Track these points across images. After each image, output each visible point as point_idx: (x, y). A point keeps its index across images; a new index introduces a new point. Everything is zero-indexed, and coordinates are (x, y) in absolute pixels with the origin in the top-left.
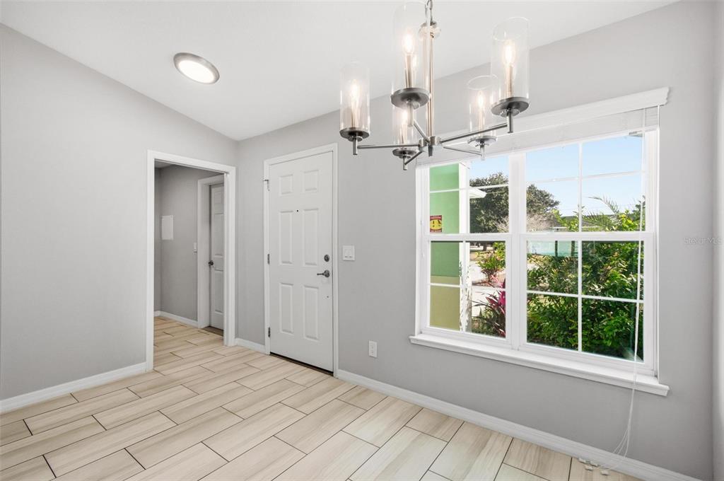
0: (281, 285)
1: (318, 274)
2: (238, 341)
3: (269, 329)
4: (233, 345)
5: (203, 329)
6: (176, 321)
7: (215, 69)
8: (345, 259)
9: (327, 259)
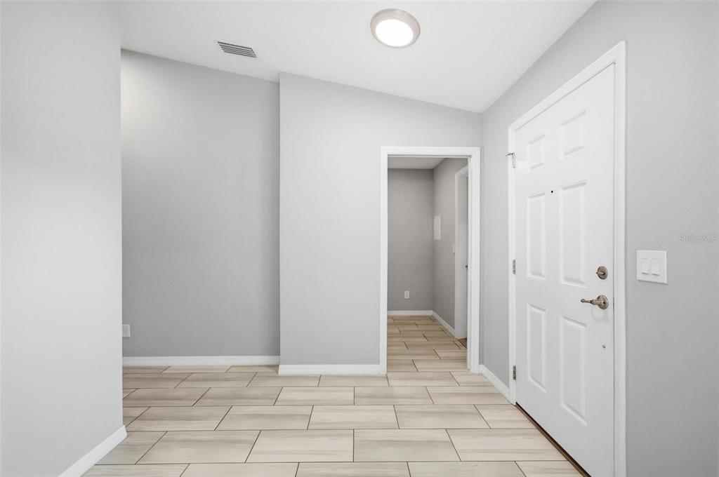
0: (529, 308)
1: (583, 301)
2: (483, 369)
3: (515, 368)
4: (476, 372)
5: (459, 340)
6: (441, 325)
7: (414, 19)
8: (640, 277)
9: (602, 274)
